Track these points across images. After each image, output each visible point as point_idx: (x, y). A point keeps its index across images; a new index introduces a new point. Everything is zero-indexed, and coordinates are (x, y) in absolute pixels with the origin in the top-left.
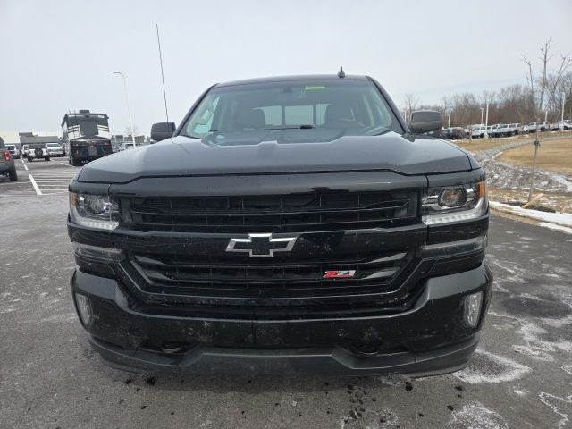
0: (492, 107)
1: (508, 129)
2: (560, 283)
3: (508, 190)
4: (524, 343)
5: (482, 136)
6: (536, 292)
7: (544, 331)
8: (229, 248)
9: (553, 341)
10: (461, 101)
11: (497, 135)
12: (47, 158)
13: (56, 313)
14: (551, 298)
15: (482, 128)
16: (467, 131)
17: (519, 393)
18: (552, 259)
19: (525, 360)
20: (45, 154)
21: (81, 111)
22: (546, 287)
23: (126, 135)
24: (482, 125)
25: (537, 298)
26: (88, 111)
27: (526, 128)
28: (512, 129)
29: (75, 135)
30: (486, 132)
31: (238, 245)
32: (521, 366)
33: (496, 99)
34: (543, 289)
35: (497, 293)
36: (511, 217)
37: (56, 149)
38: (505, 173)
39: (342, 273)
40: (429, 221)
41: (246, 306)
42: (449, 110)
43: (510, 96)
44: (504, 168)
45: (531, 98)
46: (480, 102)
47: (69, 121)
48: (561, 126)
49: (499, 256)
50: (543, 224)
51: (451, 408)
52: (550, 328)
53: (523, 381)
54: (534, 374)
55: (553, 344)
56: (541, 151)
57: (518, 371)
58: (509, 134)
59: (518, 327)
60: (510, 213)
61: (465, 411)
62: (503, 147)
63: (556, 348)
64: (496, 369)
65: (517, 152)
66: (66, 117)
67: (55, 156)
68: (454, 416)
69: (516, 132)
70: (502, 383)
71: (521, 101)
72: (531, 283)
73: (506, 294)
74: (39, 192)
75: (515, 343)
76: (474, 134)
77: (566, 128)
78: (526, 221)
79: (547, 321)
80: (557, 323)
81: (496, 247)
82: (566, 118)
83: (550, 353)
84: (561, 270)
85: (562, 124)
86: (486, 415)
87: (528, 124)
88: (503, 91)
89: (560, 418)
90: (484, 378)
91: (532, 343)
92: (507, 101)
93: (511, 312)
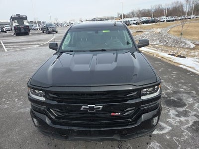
0: (168, 10)
1: (173, 19)
2: (184, 93)
3: (171, 47)
4: (171, 118)
5: (164, 21)
6: (176, 97)
7: (177, 113)
8: (82, 109)
9: (179, 117)
10: (157, 7)
11: (169, 21)
12: (6, 32)
13: (22, 108)
14: (180, 99)
15: (164, 18)
16: (159, 19)
17: (168, 137)
18: (182, 82)
19: (170, 125)
20: (5, 30)
21: (17, 15)
22: (179, 94)
23: (34, 21)
24: (164, 17)
25: (176, 99)
26: (19, 15)
27: (179, 18)
28: (174, 19)
29: (15, 24)
30: (165, 20)
31: (84, 108)
32: (169, 127)
33: (170, 7)
34: (178, 95)
35: (164, 97)
36: (171, 63)
37: (8, 27)
38: (170, 40)
39: (116, 114)
40: (143, 98)
41: (87, 124)
42: (153, 11)
43: (174, 5)
44: (170, 38)
45: (182, 6)
46: (164, 7)
47: (13, 19)
48: (192, 17)
49: (166, 81)
50: (181, 66)
51: (147, 143)
52: (179, 112)
53: (169, 133)
54: (172, 130)
55: (179, 118)
56: (184, 29)
57: (168, 129)
58: (173, 21)
59: (169, 111)
60: (170, 61)
61: (152, 145)
62: (171, 26)
63: (180, 120)
64: (162, 128)
65: (175, 29)
66: (11, 17)
67: (8, 30)
68: (148, 146)
69: (176, 20)
70: (163, 134)
71: (179, 7)
72: (175, 92)
73: (167, 98)
74: (5, 49)
75: (168, 118)
76: (161, 20)
77: (193, 18)
78: (176, 65)
79: (178, 109)
80: (181, 110)
81: (165, 76)
82: (193, 14)
83: (178, 122)
84: (185, 87)
85: (192, 16)
86: (157, 146)
87: (180, 16)
88: (172, 3)
89: (178, 146)
90: (158, 132)
91: (173, 118)
92: (173, 7)
93: (167, 105)
